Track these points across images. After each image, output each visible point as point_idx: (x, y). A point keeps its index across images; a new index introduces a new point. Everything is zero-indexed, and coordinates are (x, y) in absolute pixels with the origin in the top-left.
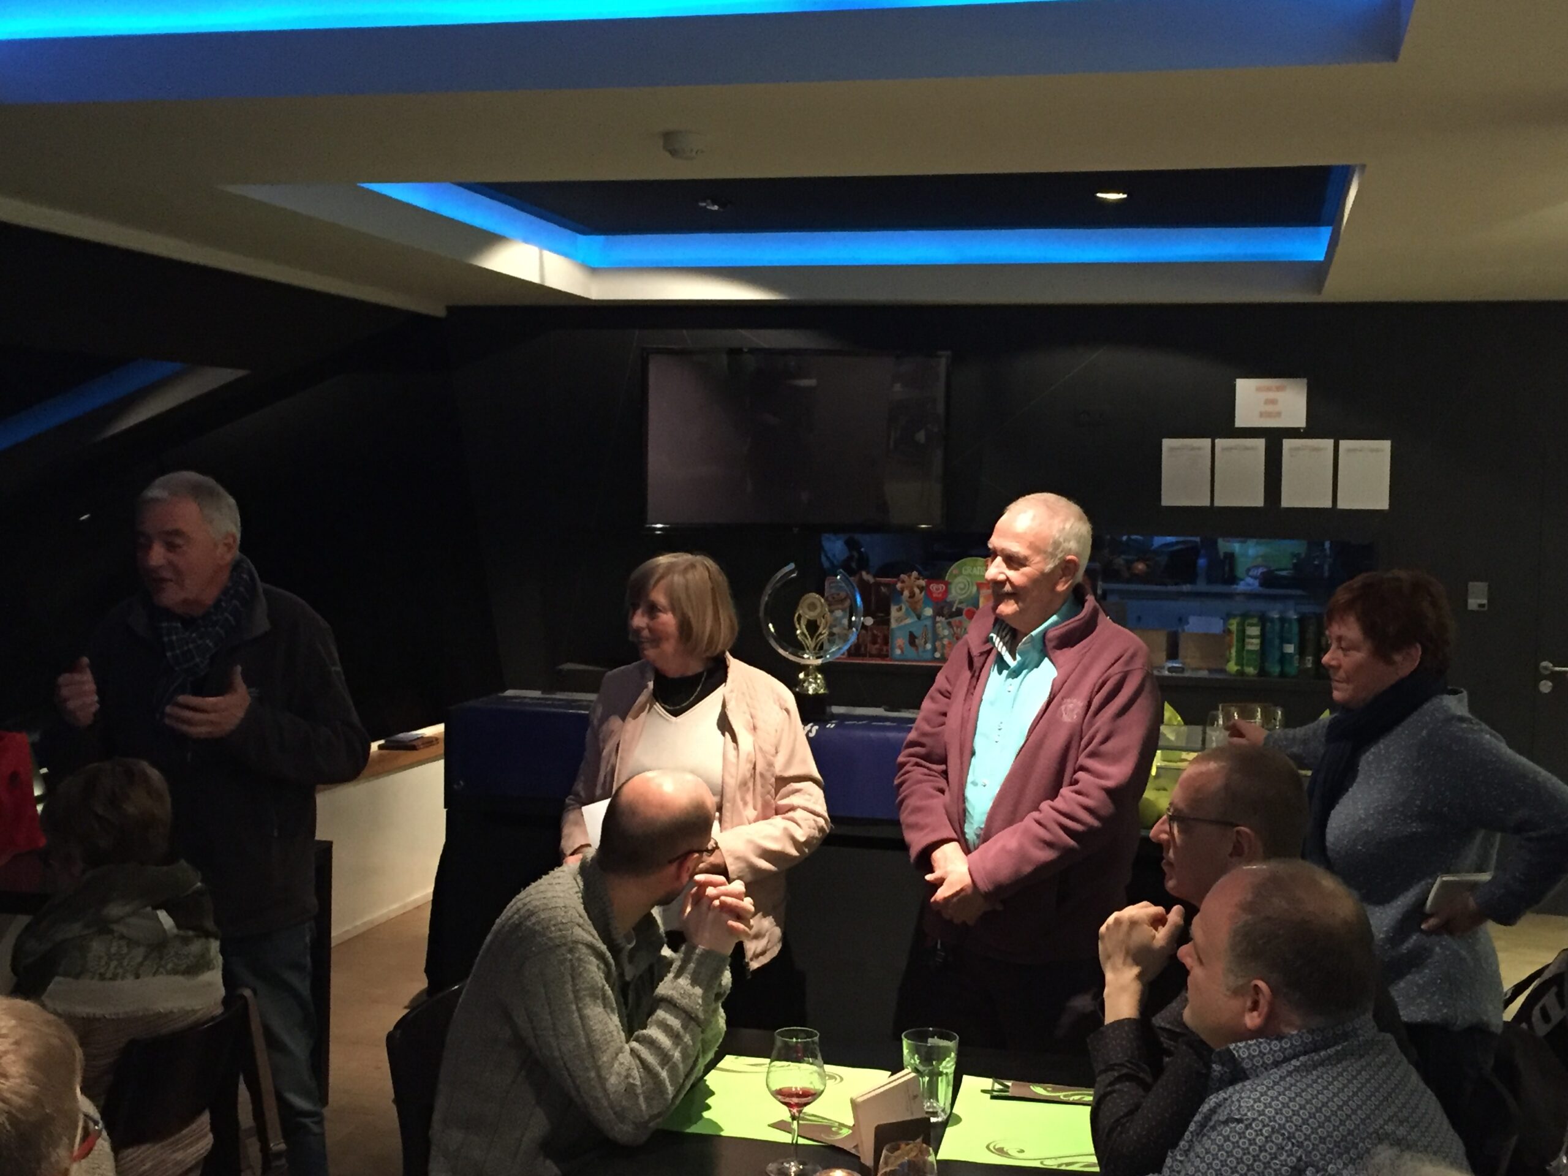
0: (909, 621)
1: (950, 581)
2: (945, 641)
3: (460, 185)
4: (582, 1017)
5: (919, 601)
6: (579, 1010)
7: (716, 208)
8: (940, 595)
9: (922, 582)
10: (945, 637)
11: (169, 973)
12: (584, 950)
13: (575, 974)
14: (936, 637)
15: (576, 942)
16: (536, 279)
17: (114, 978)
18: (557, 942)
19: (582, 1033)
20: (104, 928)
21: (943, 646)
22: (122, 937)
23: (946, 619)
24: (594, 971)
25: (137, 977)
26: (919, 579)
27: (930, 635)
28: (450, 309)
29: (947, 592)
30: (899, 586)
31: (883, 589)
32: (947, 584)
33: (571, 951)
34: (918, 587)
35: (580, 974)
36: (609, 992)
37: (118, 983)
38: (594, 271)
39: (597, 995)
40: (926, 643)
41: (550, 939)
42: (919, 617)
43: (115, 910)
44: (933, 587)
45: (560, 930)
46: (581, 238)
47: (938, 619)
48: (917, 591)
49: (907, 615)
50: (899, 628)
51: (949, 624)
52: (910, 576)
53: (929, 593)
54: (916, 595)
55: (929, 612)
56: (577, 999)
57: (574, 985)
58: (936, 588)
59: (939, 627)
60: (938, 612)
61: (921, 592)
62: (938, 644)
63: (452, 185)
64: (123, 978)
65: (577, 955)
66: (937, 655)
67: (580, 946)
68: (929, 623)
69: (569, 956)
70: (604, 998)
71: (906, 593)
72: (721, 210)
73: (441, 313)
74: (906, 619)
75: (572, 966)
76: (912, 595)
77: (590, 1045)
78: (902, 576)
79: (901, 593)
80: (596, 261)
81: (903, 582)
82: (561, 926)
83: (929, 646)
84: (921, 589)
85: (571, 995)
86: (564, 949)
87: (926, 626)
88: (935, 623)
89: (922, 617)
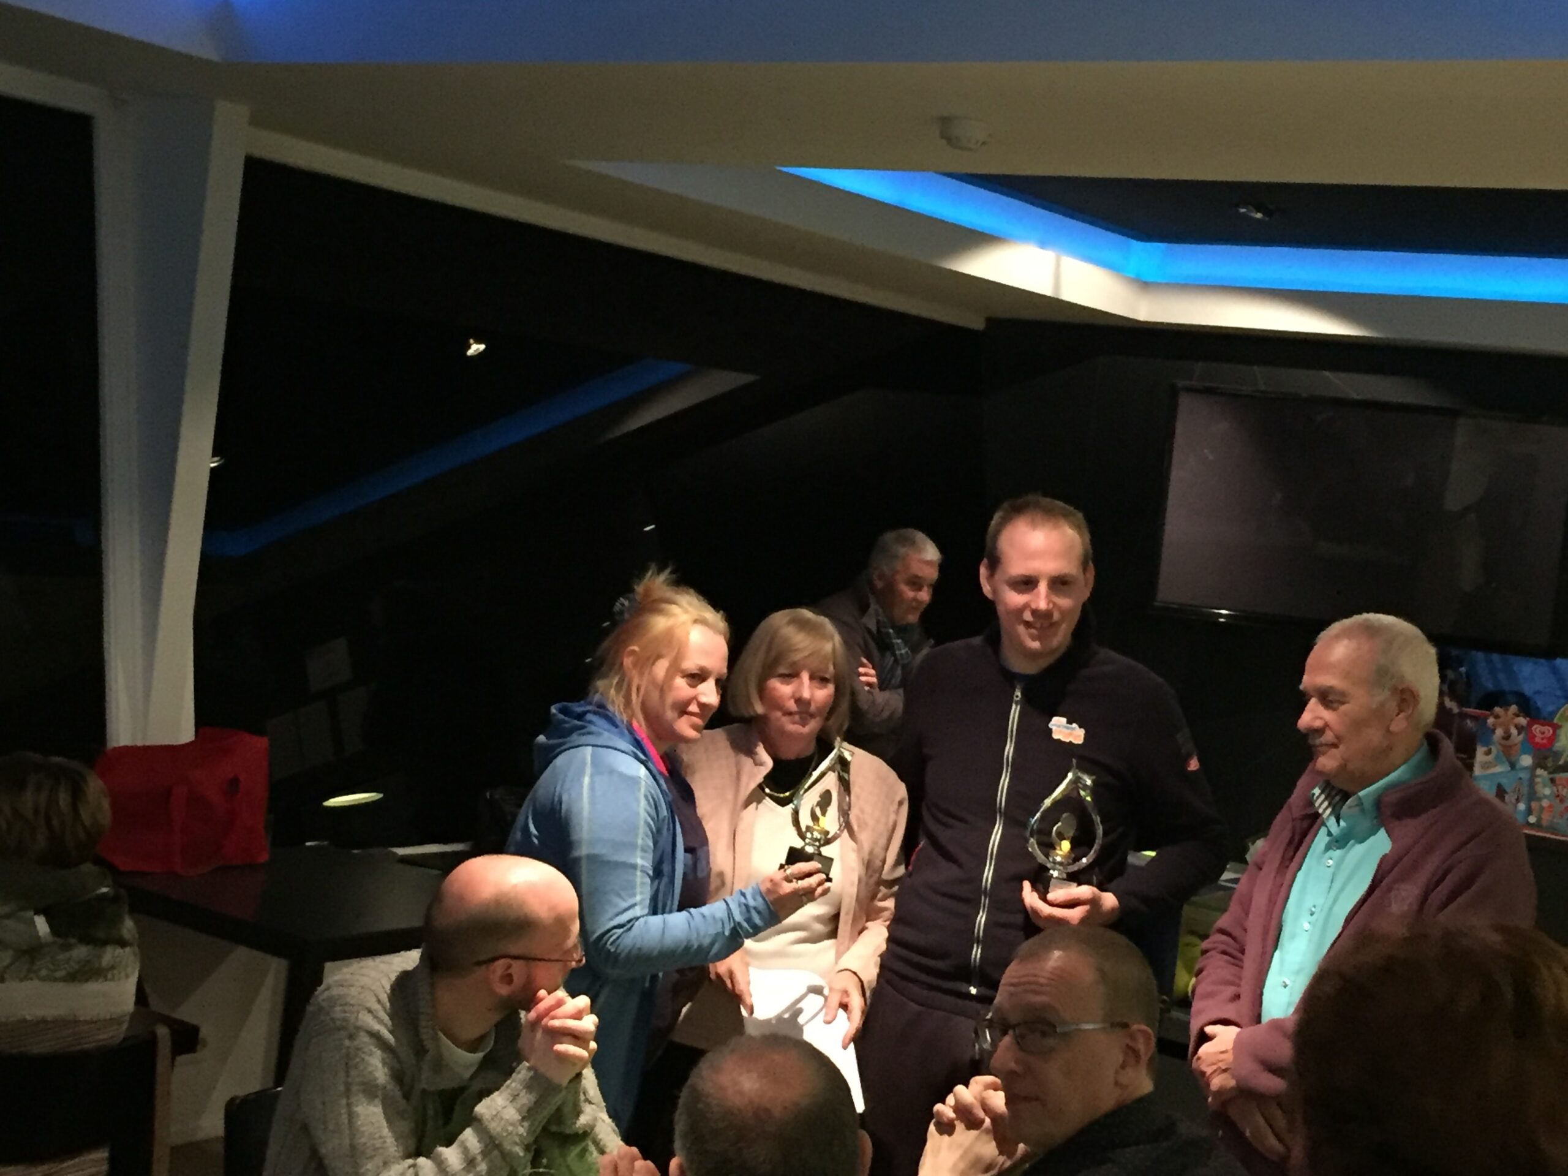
0: (1499, 769)
1: (1560, 724)
2: (1545, 803)
4: (351, 1115)
5: (1516, 745)
6: (349, 1105)
7: (1259, 215)
8: (1545, 741)
9: (1523, 721)
10: (1545, 797)
11: (43, 979)
12: (366, 1039)
13: (350, 1061)
14: (1532, 796)
15: (358, 1028)
16: (1045, 289)
18: (338, 1023)
19: (347, 1132)
21: (1542, 808)
23: (1550, 773)
26: (1518, 716)
27: (1525, 790)
28: (989, 320)
29: (1552, 739)
30: (1491, 721)
31: (1469, 723)
32: (1556, 727)
33: (351, 1037)
34: (1516, 726)
35: (356, 1067)
38: (1144, 285)
39: (370, 1091)
40: (1518, 800)
41: (333, 1019)
42: (1513, 766)
44: (1537, 729)
45: (345, 1012)
46: (1137, 246)
47: (1539, 772)
48: (1514, 731)
49: (1497, 761)
50: (1486, 777)
51: (1552, 780)
52: (1507, 710)
53: (1531, 737)
54: (1512, 737)
55: (1526, 760)
56: (348, 1093)
57: (348, 1075)
58: (1539, 730)
59: (1538, 783)
60: (1539, 763)
61: (1519, 734)
62: (1534, 805)
65: (356, 1043)
66: (1532, 819)
67: (362, 1034)
68: (1524, 775)
69: (347, 1042)
71: (1499, 732)
72: (1268, 218)
74: (1495, 766)
75: (348, 1055)
76: (1507, 736)
77: (353, 1147)
78: (1497, 710)
79: (1493, 731)
81: (1497, 717)
82: (347, 1008)
83: (1522, 806)
84: (1520, 729)
85: (342, 1088)
87: (1520, 779)
88: (1533, 776)
89: (1517, 767)
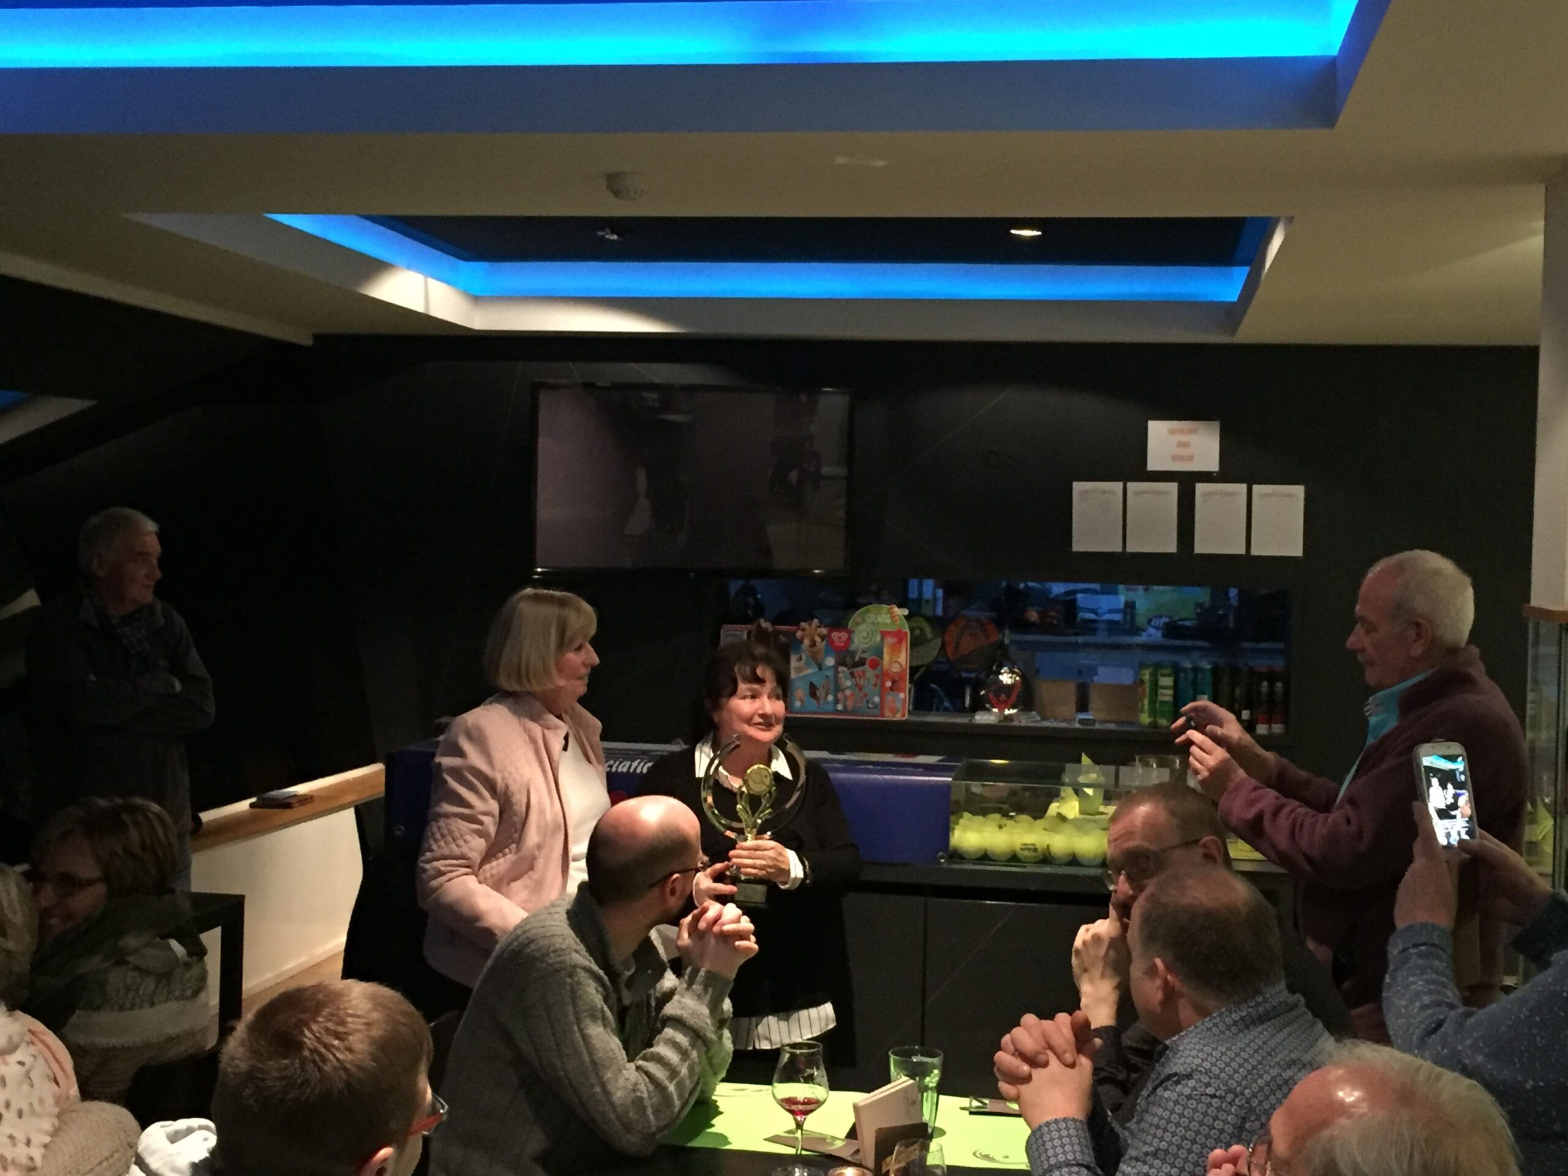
0: (809, 671)
1: (852, 629)
2: (848, 693)
3: (368, 218)
4: (585, 1038)
5: (821, 649)
6: (581, 1030)
7: (615, 237)
8: (842, 644)
9: (824, 631)
10: (847, 688)
11: (177, 999)
12: (582, 974)
13: (575, 996)
14: (838, 688)
15: (575, 966)
16: (419, 307)
17: (133, 1007)
18: (557, 966)
19: (585, 1051)
20: (120, 959)
21: (846, 698)
22: (137, 968)
23: (848, 669)
24: (593, 994)
25: (152, 1005)
26: (819, 627)
27: (832, 687)
28: (317, 337)
29: (849, 640)
30: (799, 634)
31: (783, 639)
32: (850, 632)
33: (571, 975)
34: (819, 636)
35: (580, 998)
36: (608, 1013)
37: (137, 1012)
38: (477, 299)
39: (595, 1015)
40: (827, 695)
41: (551, 965)
42: (820, 667)
43: (130, 941)
44: (835, 635)
46: (463, 264)
47: (841, 669)
48: (818, 639)
49: (808, 665)
50: (800, 679)
51: (852, 674)
52: (810, 625)
53: (831, 642)
54: (817, 644)
55: (830, 661)
56: (579, 1021)
57: (575, 1006)
58: (838, 636)
59: (841, 678)
60: (840, 662)
61: (823, 640)
62: (839, 695)
63: (358, 218)
64: (141, 1007)
65: (576, 979)
66: (840, 707)
67: (579, 970)
68: (830, 673)
70: (604, 1019)
71: (807, 642)
72: (621, 239)
73: (307, 341)
74: (806, 669)
75: (572, 988)
76: (813, 644)
77: (594, 1062)
78: (803, 624)
79: (801, 641)
80: (477, 289)
81: (804, 630)
82: (559, 953)
83: (830, 698)
84: (823, 637)
85: (572, 1018)
86: (563, 973)
87: (827, 676)
88: (837, 673)
89: (824, 667)
